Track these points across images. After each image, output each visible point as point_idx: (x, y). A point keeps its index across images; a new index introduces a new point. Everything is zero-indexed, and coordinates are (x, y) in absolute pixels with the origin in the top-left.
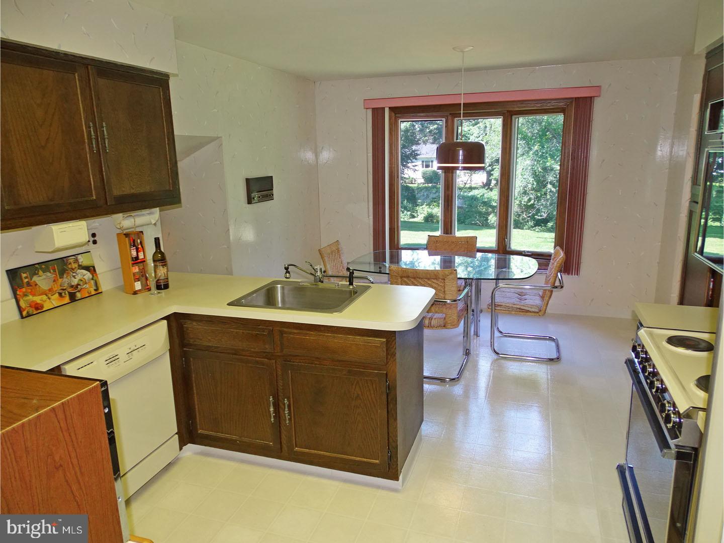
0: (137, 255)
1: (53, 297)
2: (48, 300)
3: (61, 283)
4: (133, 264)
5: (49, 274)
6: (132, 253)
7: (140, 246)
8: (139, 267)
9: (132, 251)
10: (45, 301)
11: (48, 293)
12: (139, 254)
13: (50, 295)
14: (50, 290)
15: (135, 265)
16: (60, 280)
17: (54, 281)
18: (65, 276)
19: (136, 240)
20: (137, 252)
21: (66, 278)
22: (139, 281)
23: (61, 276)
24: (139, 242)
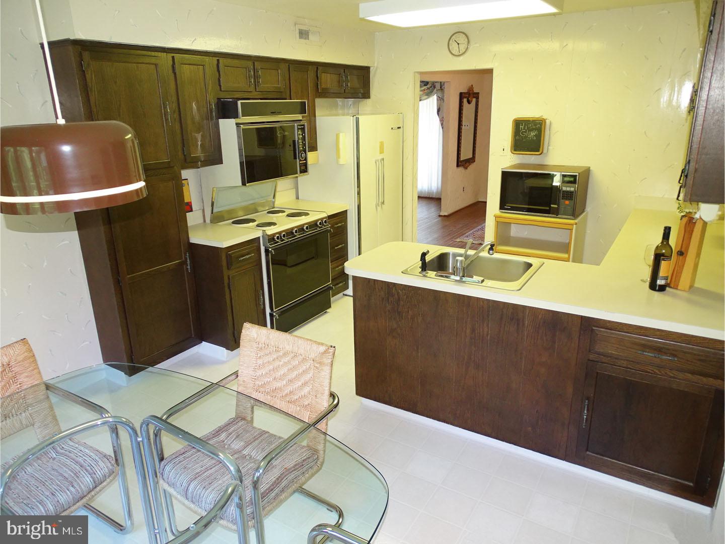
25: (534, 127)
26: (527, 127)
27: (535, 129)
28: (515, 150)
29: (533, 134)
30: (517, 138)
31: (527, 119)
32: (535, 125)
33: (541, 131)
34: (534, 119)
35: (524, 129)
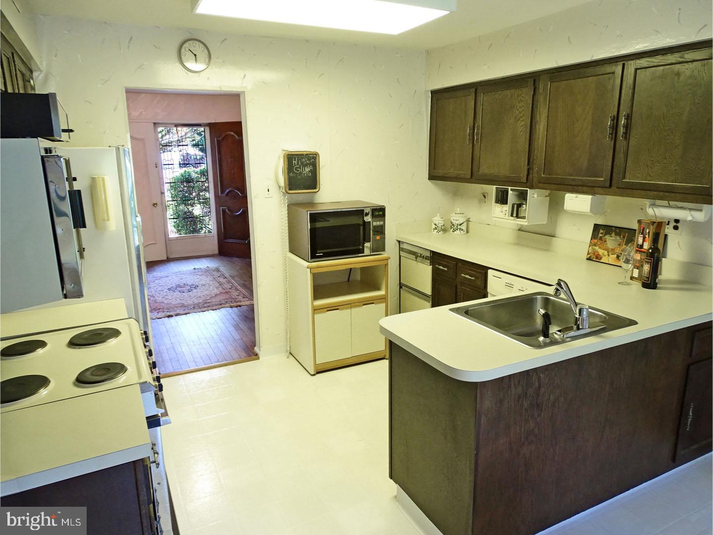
0: (643, 243)
1: (611, 256)
2: (607, 256)
3: (623, 249)
4: (637, 250)
5: (618, 238)
6: (639, 240)
7: (647, 236)
8: (641, 256)
9: (640, 238)
10: (605, 256)
11: (610, 251)
12: (645, 243)
13: (610, 253)
14: (612, 250)
15: (638, 252)
16: (624, 246)
17: (619, 245)
18: (630, 245)
19: (645, 229)
20: (644, 241)
21: (630, 247)
22: (637, 269)
23: (627, 244)
24: (647, 232)
25: (308, 162)
26: (301, 161)
27: (310, 164)
28: (290, 189)
29: (307, 169)
30: (291, 174)
31: (301, 153)
32: (309, 160)
33: (316, 166)
34: (308, 153)
35: (298, 164)
